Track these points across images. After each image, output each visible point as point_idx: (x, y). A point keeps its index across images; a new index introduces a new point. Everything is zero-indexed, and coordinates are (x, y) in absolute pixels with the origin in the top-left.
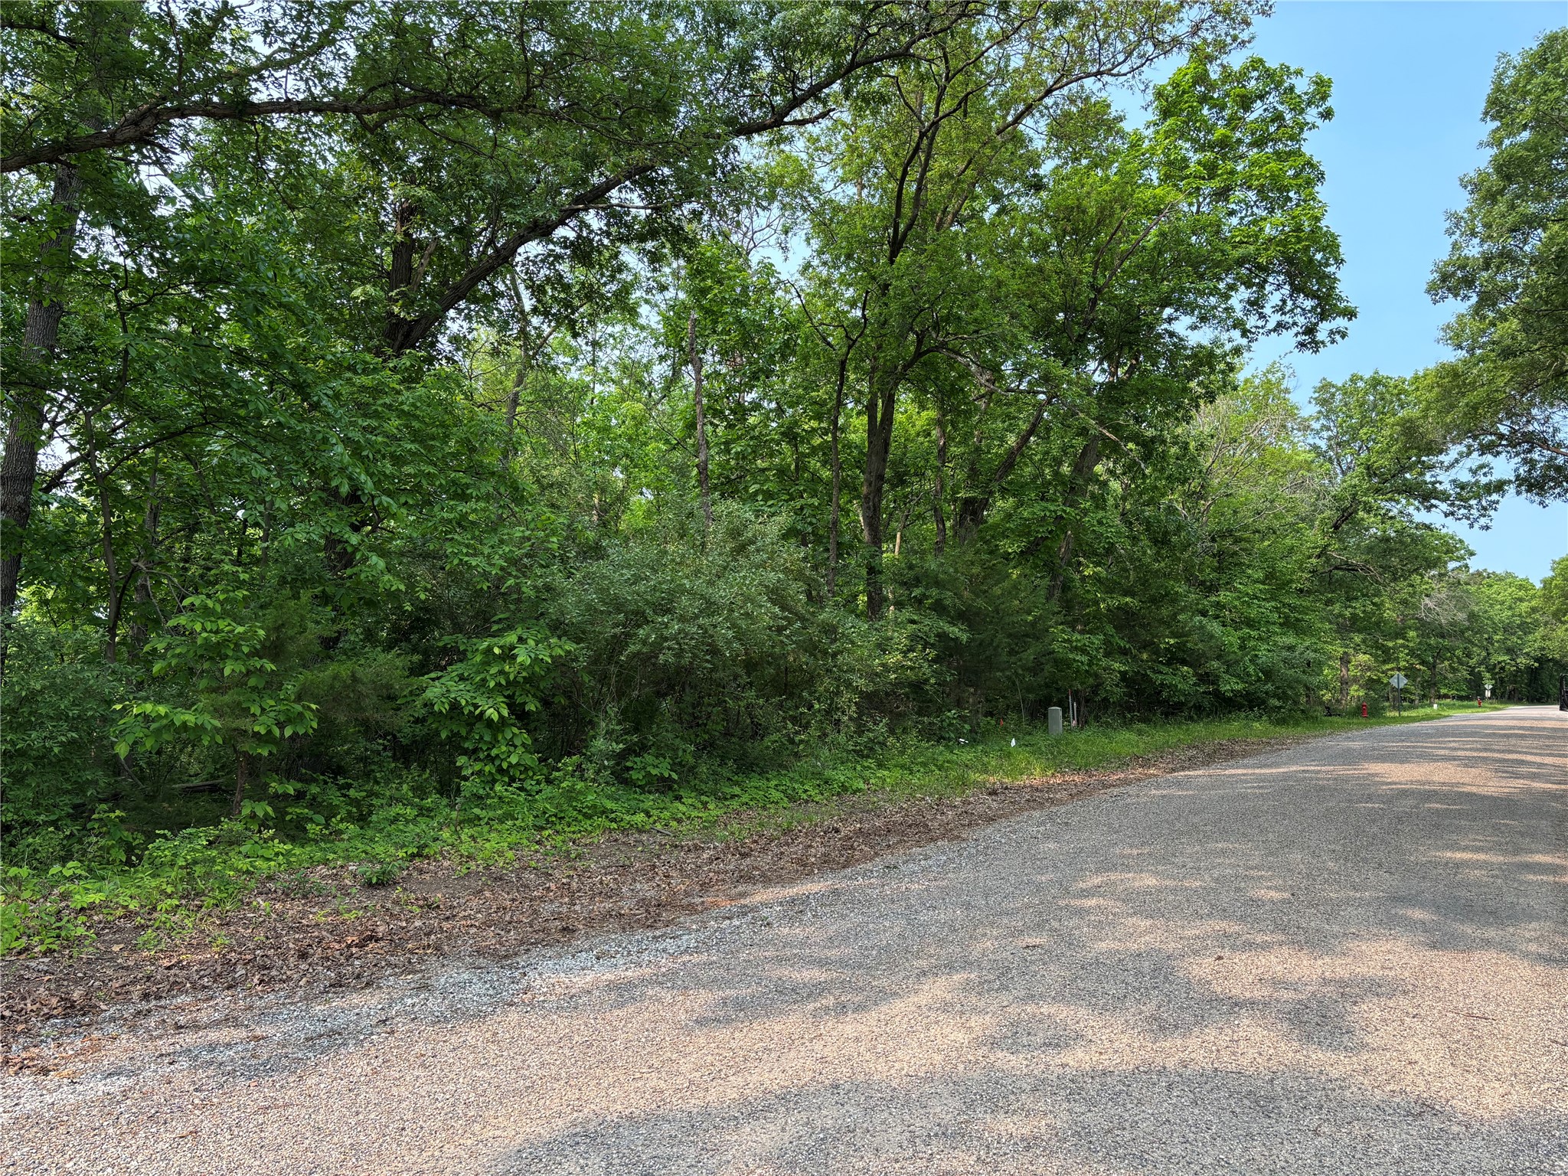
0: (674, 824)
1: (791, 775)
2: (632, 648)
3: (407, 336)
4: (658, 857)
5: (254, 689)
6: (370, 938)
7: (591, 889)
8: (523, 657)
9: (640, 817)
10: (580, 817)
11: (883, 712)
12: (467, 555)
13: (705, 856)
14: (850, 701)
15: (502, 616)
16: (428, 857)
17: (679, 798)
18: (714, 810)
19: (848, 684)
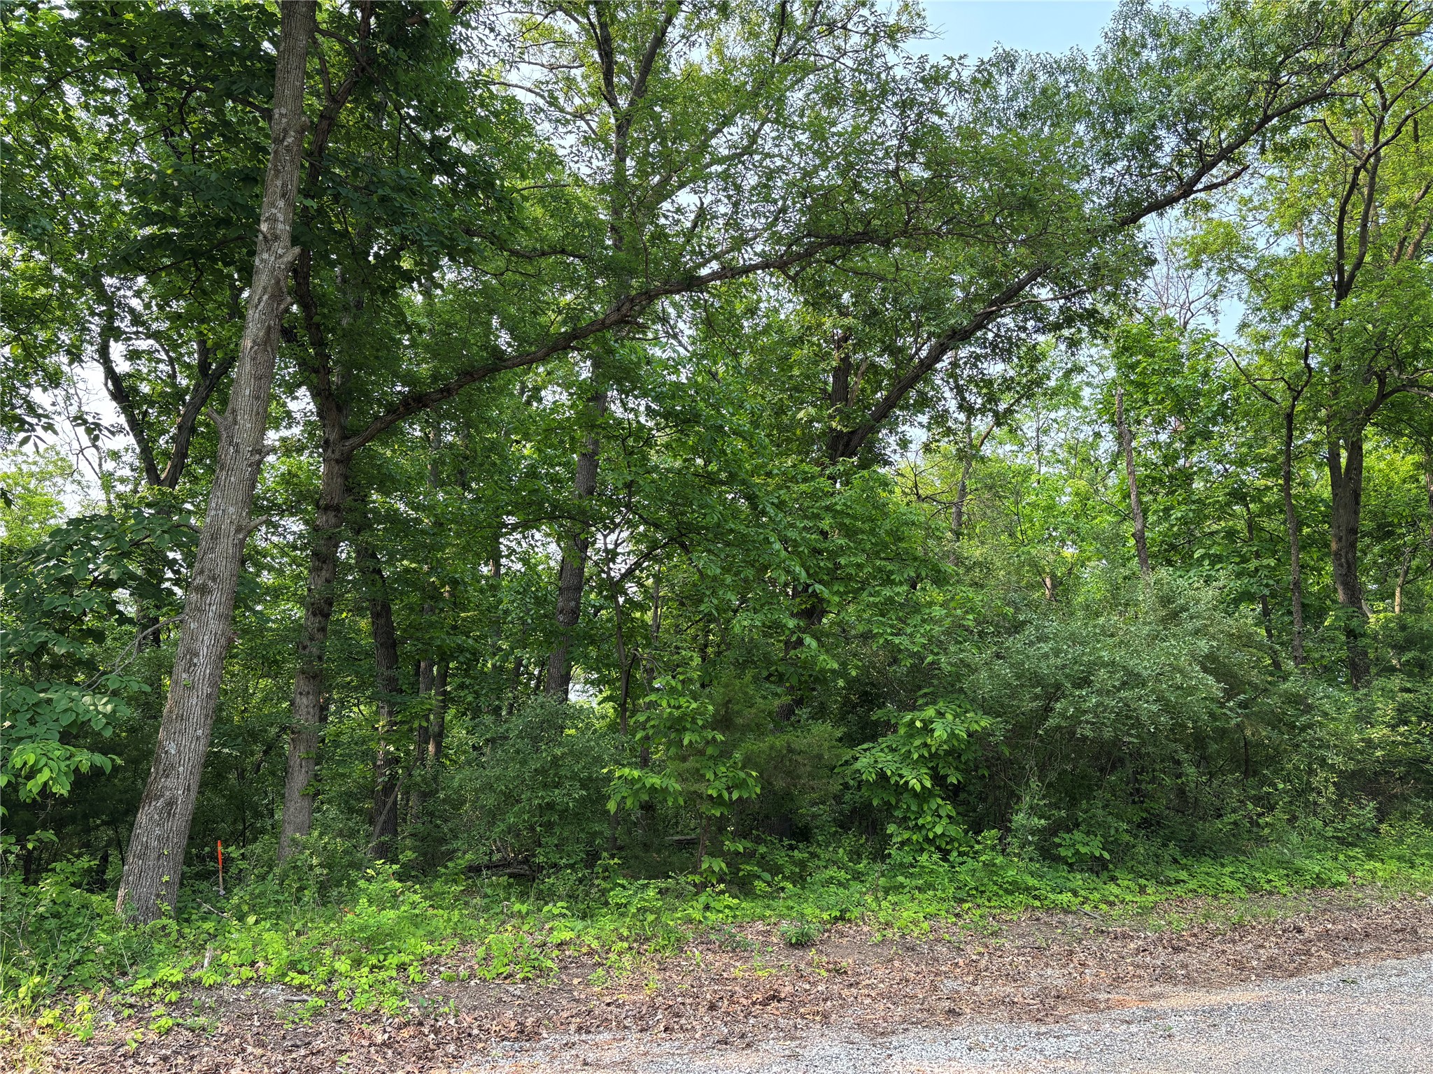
0: (1103, 907)
1: (1252, 862)
2: (1052, 722)
3: (847, 445)
4: (1080, 941)
5: (711, 757)
6: (774, 997)
7: (999, 970)
8: (940, 732)
9: (1066, 897)
10: (1001, 892)
11: (1373, 795)
12: (892, 634)
13: (1132, 946)
14: (1327, 780)
15: (926, 690)
16: (849, 921)
17: (1113, 879)
18: (1153, 894)
19: (1323, 762)
